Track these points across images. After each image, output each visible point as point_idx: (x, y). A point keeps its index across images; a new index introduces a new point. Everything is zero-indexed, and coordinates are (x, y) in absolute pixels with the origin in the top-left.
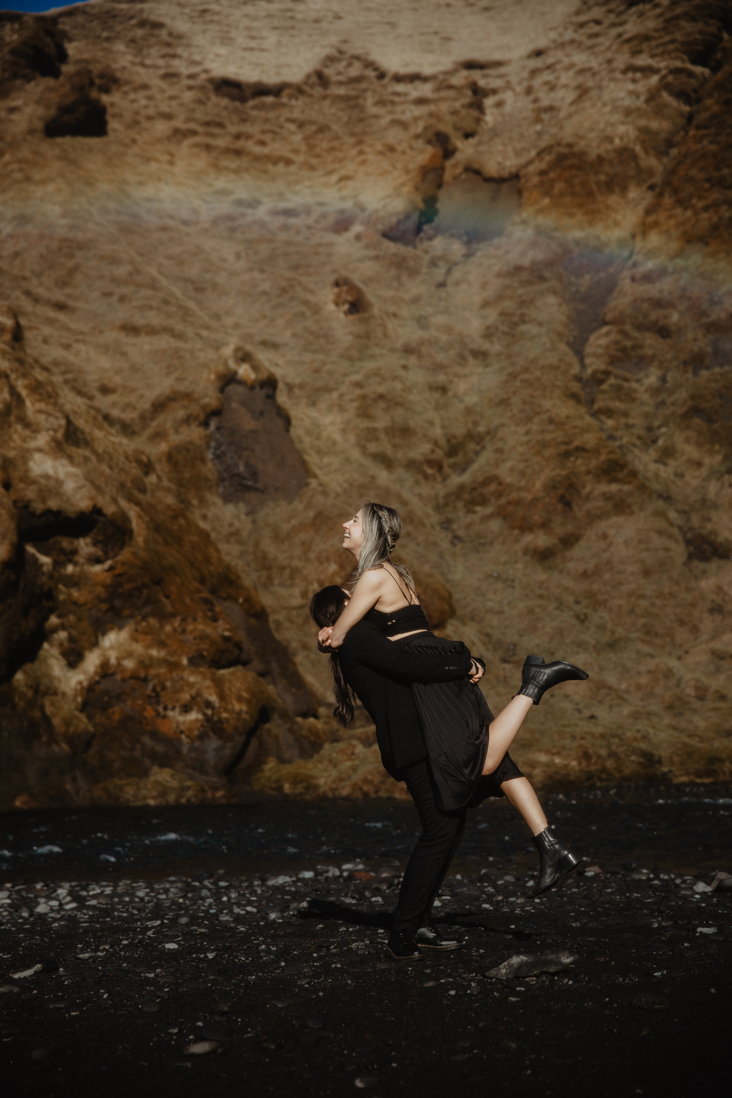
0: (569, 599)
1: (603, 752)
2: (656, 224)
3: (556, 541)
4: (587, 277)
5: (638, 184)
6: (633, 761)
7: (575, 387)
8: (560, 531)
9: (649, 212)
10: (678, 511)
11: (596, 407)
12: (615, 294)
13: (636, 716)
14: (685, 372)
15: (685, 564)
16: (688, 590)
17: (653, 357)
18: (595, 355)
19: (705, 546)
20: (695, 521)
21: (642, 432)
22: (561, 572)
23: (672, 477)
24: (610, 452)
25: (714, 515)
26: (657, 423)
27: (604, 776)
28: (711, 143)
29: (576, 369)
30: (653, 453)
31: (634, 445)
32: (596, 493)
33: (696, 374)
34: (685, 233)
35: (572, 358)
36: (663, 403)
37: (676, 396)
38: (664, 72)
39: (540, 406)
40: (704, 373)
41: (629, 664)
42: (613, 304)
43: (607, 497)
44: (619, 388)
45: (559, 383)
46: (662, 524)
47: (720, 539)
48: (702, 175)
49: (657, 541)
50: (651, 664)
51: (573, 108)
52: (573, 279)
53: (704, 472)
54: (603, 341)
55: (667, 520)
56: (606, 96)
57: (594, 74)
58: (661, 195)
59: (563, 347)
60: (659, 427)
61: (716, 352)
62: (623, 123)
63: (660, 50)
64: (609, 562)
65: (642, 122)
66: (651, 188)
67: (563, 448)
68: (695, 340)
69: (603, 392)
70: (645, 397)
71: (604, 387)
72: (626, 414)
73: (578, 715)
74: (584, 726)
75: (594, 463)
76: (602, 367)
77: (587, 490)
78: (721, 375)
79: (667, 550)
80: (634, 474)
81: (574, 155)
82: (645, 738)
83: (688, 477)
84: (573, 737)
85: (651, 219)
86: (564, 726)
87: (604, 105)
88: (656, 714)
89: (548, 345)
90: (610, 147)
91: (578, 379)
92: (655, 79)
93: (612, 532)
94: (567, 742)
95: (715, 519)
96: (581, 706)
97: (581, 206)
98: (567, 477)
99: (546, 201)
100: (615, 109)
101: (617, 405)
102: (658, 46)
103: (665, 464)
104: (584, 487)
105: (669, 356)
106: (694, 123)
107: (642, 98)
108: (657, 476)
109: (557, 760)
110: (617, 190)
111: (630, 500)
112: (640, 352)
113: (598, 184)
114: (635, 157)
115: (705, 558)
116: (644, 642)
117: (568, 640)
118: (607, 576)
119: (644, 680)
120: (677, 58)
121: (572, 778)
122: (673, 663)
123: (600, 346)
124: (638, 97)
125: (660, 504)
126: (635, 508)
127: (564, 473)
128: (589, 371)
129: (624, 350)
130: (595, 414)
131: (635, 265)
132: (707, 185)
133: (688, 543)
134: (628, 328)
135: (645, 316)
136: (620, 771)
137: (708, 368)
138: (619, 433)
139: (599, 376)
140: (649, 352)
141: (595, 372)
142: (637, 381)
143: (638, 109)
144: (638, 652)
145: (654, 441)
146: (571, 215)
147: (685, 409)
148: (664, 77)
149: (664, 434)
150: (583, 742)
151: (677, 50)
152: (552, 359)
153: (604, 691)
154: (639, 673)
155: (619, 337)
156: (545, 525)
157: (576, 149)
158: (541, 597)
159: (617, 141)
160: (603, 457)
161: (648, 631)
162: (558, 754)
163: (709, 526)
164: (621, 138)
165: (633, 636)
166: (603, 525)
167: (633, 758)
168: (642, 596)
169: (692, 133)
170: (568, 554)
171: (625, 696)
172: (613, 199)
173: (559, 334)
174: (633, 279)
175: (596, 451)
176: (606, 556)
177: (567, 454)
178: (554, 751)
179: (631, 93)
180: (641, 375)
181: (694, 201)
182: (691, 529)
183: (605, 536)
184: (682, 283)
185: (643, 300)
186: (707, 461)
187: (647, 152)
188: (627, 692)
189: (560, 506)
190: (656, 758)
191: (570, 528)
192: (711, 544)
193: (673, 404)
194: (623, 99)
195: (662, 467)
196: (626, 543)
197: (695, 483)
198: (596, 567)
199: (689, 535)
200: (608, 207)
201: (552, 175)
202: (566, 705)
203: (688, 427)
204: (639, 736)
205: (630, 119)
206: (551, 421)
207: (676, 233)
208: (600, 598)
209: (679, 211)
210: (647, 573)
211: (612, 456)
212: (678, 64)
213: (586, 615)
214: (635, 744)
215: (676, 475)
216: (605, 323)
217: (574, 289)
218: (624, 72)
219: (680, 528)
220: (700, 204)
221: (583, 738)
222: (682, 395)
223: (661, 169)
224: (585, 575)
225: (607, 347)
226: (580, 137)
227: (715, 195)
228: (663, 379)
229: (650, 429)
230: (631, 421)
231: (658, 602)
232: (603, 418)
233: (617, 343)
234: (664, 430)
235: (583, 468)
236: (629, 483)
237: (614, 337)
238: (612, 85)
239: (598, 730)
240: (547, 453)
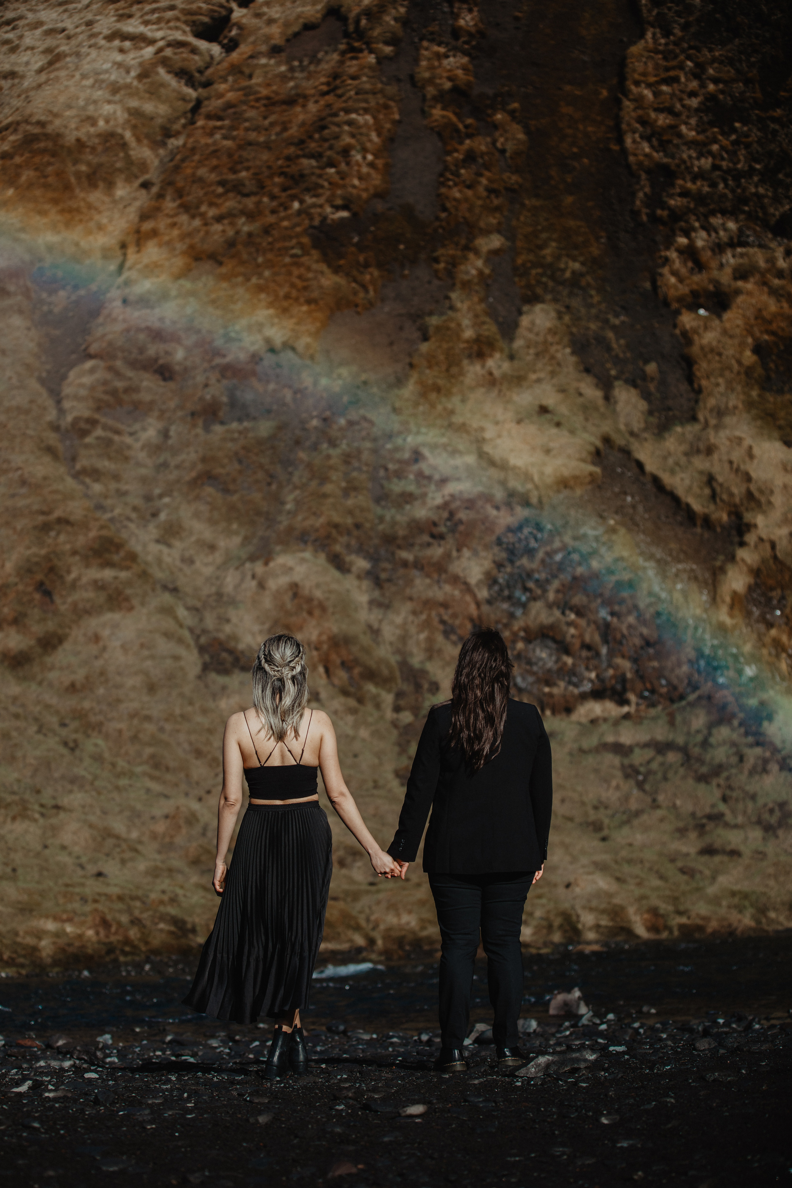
0: (54, 721)
1: (124, 919)
2: (154, 233)
3: (33, 642)
4: (62, 293)
5: (128, 180)
6: (161, 930)
7: (52, 438)
8: (38, 629)
9: (144, 217)
10: (188, 608)
11: (78, 466)
12: (101, 320)
13: (155, 873)
14: (194, 426)
15: (199, 677)
16: (205, 711)
17: (152, 402)
18: (76, 397)
19: (224, 655)
20: (210, 622)
21: (138, 502)
22: (40, 683)
23: (178, 563)
24: (102, 527)
25: (232, 613)
26: (157, 491)
27: (127, 949)
28: (225, 137)
29: (52, 415)
30: (152, 531)
31: (129, 519)
32: (84, 580)
33: (207, 429)
34: (192, 247)
35: (45, 399)
36: (165, 465)
37: (183, 456)
38: (161, 43)
39: (7, 461)
40: (218, 428)
41: (139, 806)
42: (100, 331)
43: (99, 586)
44: (109, 442)
45: (30, 432)
46: (169, 624)
47: (241, 646)
48: (213, 177)
49: (164, 646)
50: (165, 807)
51: (43, 77)
52: (44, 295)
53: (218, 557)
54: (87, 380)
55: (176, 618)
56: (86, 67)
57: (69, 38)
58: (160, 196)
59: (34, 385)
60: (161, 496)
61: (233, 403)
62: (109, 102)
63: (156, 15)
64: (102, 673)
65: (134, 103)
66: (146, 185)
67: (41, 518)
68: (206, 386)
69: (87, 446)
70: (142, 456)
71: (88, 440)
72: (116, 477)
73: (80, 872)
74: (92, 887)
75: (81, 541)
76: (87, 414)
77: (73, 576)
78: (240, 432)
79: (176, 658)
80: (133, 557)
81: (47, 136)
82: (173, 900)
83: (198, 564)
84: (84, 900)
85: (147, 226)
86: (67, 885)
87: (84, 77)
88: (179, 871)
89: (14, 381)
90: (92, 130)
91: (55, 428)
92: (149, 51)
93: (106, 633)
94: (76, 905)
95: (234, 620)
96: (84, 860)
97: (55, 202)
98: (47, 558)
99: (10, 192)
100: (98, 83)
101: (105, 464)
102: (153, 11)
103: (169, 546)
104: (69, 572)
105: (172, 404)
106: (203, 110)
107: (133, 74)
108: (159, 561)
109: (69, 929)
110: (101, 184)
111: (128, 591)
112: (135, 397)
113: (78, 175)
114: (124, 146)
115: (225, 671)
116: (152, 778)
117: (56, 775)
118: (101, 691)
119: (161, 827)
120: (177, 28)
121: (90, 951)
122: (195, 806)
123: (82, 385)
124: (128, 72)
125: (167, 598)
126: (135, 602)
127: (43, 552)
128: (69, 418)
129: (114, 393)
130: (77, 476)
131: (127, 283)
132: (220, 190)
133: (202, 649)
134: (119, 364)
135: (142, 350)
136: (147, 943)
137: (222, 423)
138: (109, 502)
139: (83, 425)
140: (146, 397)
141: (76, 420)
142: (131, 434)
143: (128, 86)
144: (148, 791)
145: (155, 515)
146: (42, 213)
147: (194, 474)
148: (160, 50)
149: (167, 505)
150: (96, 906)
151: (177, 19)
152: (20, 399)
153: (110, 842)
154: (153, 818)
155: (108, 376)
156: (17, 621)
157: (49, 129)
158: (17, 716)
159: (101, 123)
160: (93, 534)
161: (156, 763)
162: (70, 920)
163: (228, 629)
164: (107, 121)
165: (139, 769)
166: (93, 623)
167: (162, 926)
168: (148, 718)
169: (200, 123)
170: (49, 660)
171: (140, 847)
172: (96, 196)
173: (28, 366)
174: (125, 301)
175: (84, 525)
176: (99, 663)
177: (46, 528)
178: (65, 916)
179: (119, 65)
180: (137, 426)
181: (203, 208)
182: (204, 631)
183: (97, 638)
184: (189, 310)
185: (139, 330)
186: (222, 543)
187: (139, 140)
188: (140, 842)
189: (37, 596)
190: (189, 926)
191: (51, 625)
192: (231, 652)
193: (177, 467)
194: (107, 71)
195: (165, 550)
196: (124, 647)
197: (208, 571)
198: (87, 678)
199: (203, 640)
200: (90, 207)
201: (18, 160)
202: (64, 858)
203: (197, 498)
204: (166, 898)
205: (117, 97)
206: (23, 482)
207: (180, 246)
208: (93, 719)
209: (184, 218)
210: (152, 688)
211: (104, 533)
212: (178, 36)
213: (75, 741)
214: (162, 909)
215: (183, 560)
216: (91, 357)
217: (45, 308)
218: (110, 38)
219: (191, 630)
220: (212, 212)
221: (95, 901)
222: (190, 456)
223: (156, 162)
224: (73, 688)
225: (92, 388)
226: (56, 115)
227: (230, 203)
228: (165, 434)
229: (148, 498)
230: (125, 487)
231: (168, 727)
232: (88, 480)
233: (105, 383)
234: (166, 500)
235: (68, 547)
236: (128, 568)
237: (101, 374)
238: (94, 53)
239: (114, 891)
240: (19, 524)
